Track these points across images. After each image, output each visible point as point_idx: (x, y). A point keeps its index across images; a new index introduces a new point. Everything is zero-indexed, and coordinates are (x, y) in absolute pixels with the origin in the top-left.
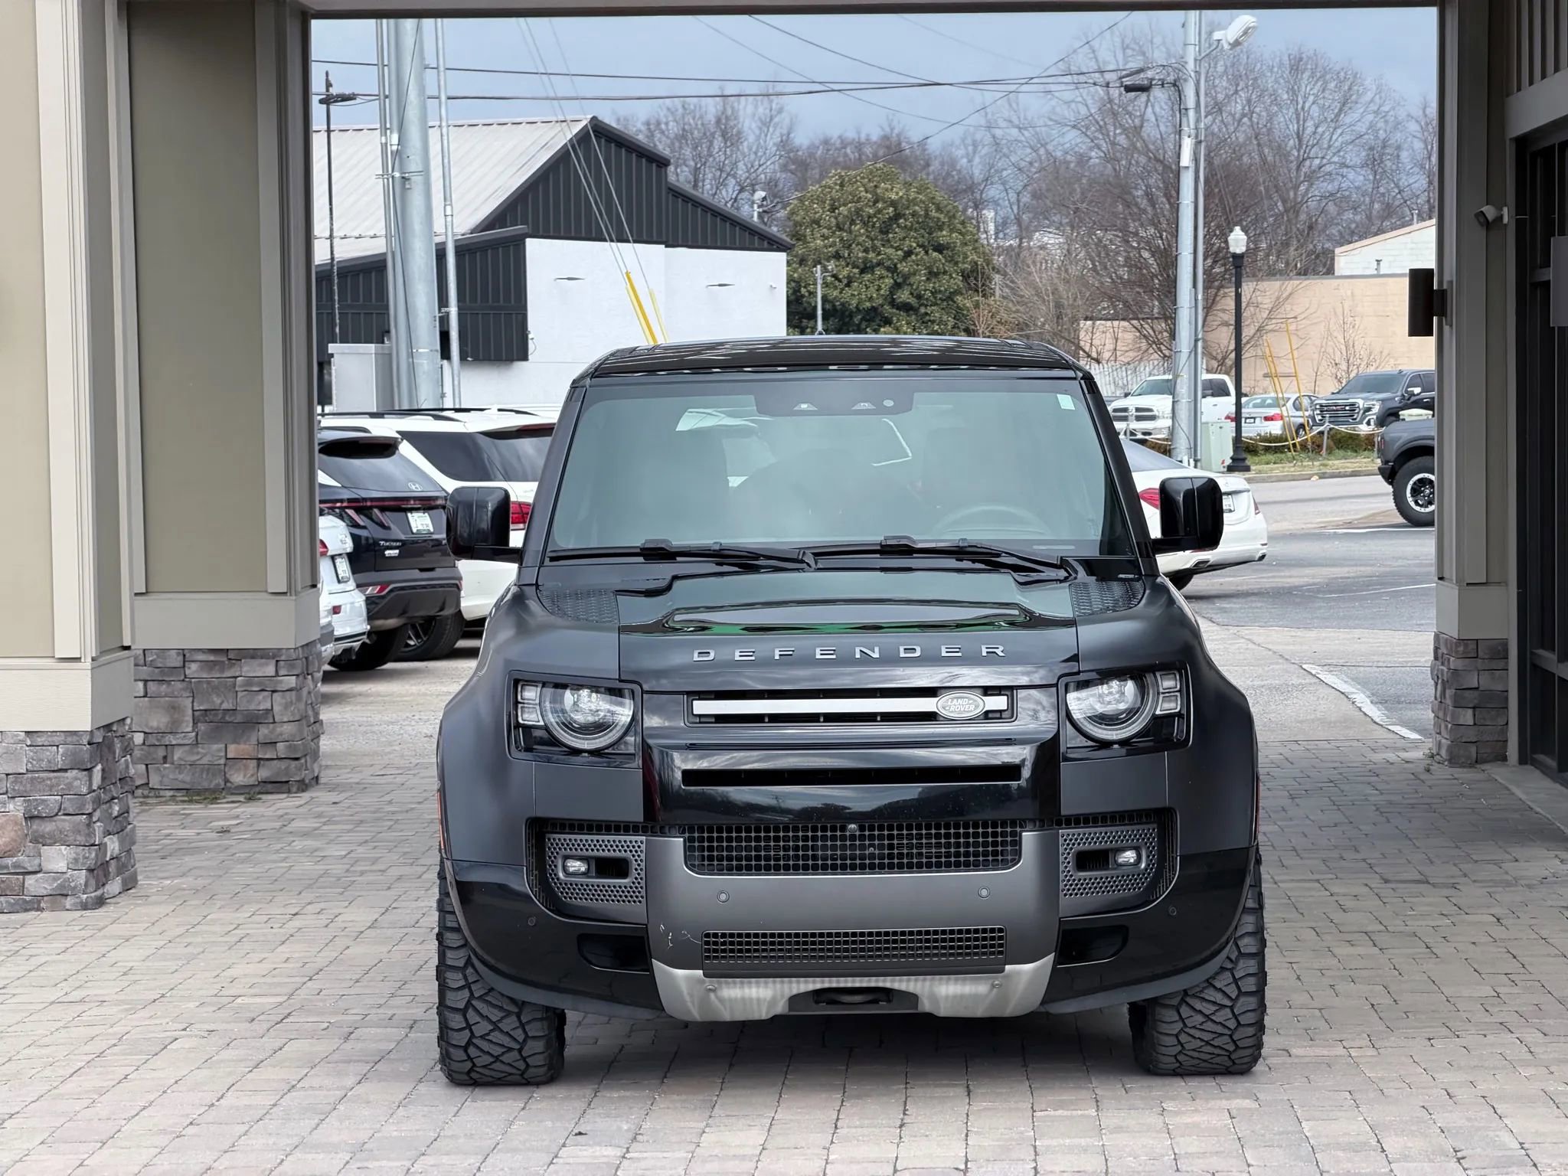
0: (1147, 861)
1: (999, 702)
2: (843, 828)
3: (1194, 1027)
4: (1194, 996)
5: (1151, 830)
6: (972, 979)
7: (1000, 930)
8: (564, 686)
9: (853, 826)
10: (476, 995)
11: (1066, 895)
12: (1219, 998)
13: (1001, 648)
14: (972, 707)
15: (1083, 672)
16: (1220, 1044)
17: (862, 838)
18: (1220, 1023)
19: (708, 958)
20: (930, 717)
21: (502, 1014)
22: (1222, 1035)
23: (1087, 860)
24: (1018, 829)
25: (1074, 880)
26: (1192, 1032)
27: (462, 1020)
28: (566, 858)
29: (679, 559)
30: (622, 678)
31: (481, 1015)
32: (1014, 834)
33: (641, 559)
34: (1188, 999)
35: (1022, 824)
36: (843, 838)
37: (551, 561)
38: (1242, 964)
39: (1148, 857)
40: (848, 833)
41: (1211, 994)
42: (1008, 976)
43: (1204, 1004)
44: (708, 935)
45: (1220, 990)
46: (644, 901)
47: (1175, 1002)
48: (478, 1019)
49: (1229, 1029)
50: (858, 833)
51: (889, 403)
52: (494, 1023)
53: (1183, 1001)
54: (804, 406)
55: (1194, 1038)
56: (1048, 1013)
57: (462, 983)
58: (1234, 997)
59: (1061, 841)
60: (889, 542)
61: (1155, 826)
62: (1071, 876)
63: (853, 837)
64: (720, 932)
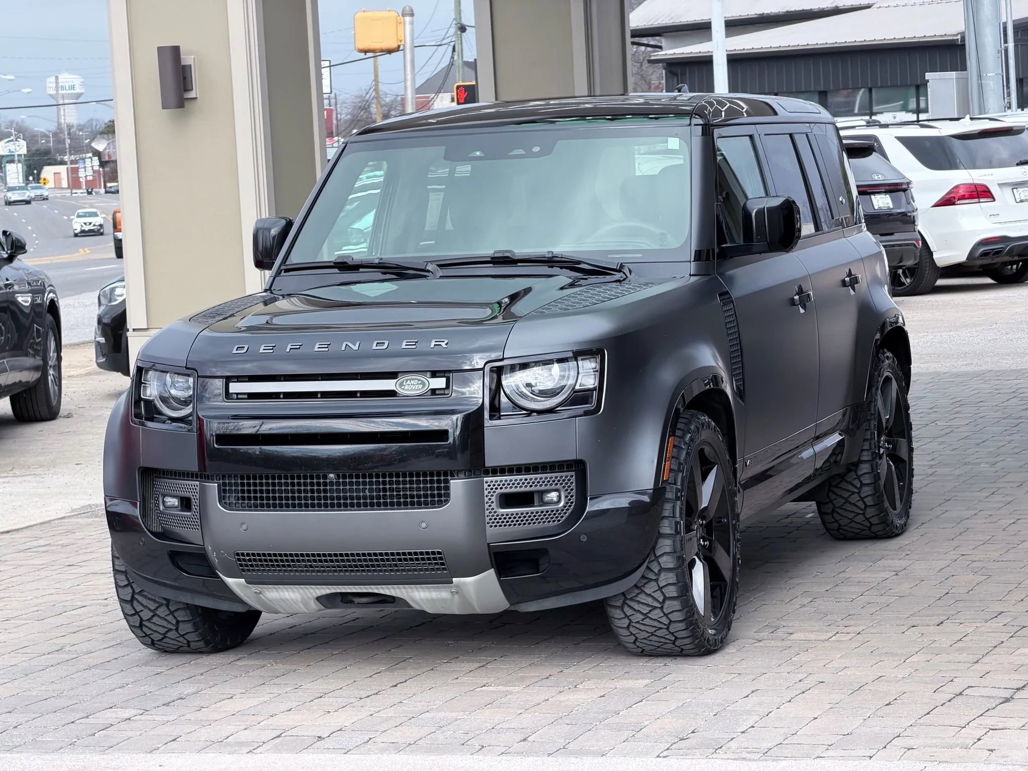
0: (565, 501)
1: (440, 383)
2: (325, 477)
3: (638, 622)
4: (632, 599)
5: (570, 476)
6: (433, 588)
7: (439, 553)
8: (167, 372)
9: (332, 476)
10: (137, 591)
11: (491, 526)
12: (650, 601)
13: (446, 342)
14: (420, 386)
15: (506, 359)
16: (662, 635)
17: (338, 484)
18: (656, 619)
19: (243, 570)
20: (392, 393)
21: (157, 605)
22: (661, 628)
23: (508, 500)
24: (449, 478)
25: (498, 516)
26: (638, 625)
27: (131, 608)
28: (164, 496)
29: (361, 270)
30: (187, 366)
31: (143, 605)
32: (447, 481)
33: (336, 270)
34: (628, 602)
35: (453, 474)
36: (325, 484)
37: (285, 272)
38: (663, 576)
39: (566, 497)
40: (328, 481)
41: (642, 598)
42: (457, 586)
43: (640, 605)
44: (238, 554)
45: (650, 595)
46: (199, 528)
47: (619, 604)
48: (142, 608)
49: (665, 624)
50: (335, 481)
51: (536, 149)
52: (153, 611)
53: (624, 603)
54: (478, 153)
55: (641, 630)
56: (516, 611)
57: (126, 583)
58: (661, 601)
59: (486, 486)
60: (496, 255)
61: (573, 473)
62: (495, 512)
63: (331, 484)
64: (245, 552)
